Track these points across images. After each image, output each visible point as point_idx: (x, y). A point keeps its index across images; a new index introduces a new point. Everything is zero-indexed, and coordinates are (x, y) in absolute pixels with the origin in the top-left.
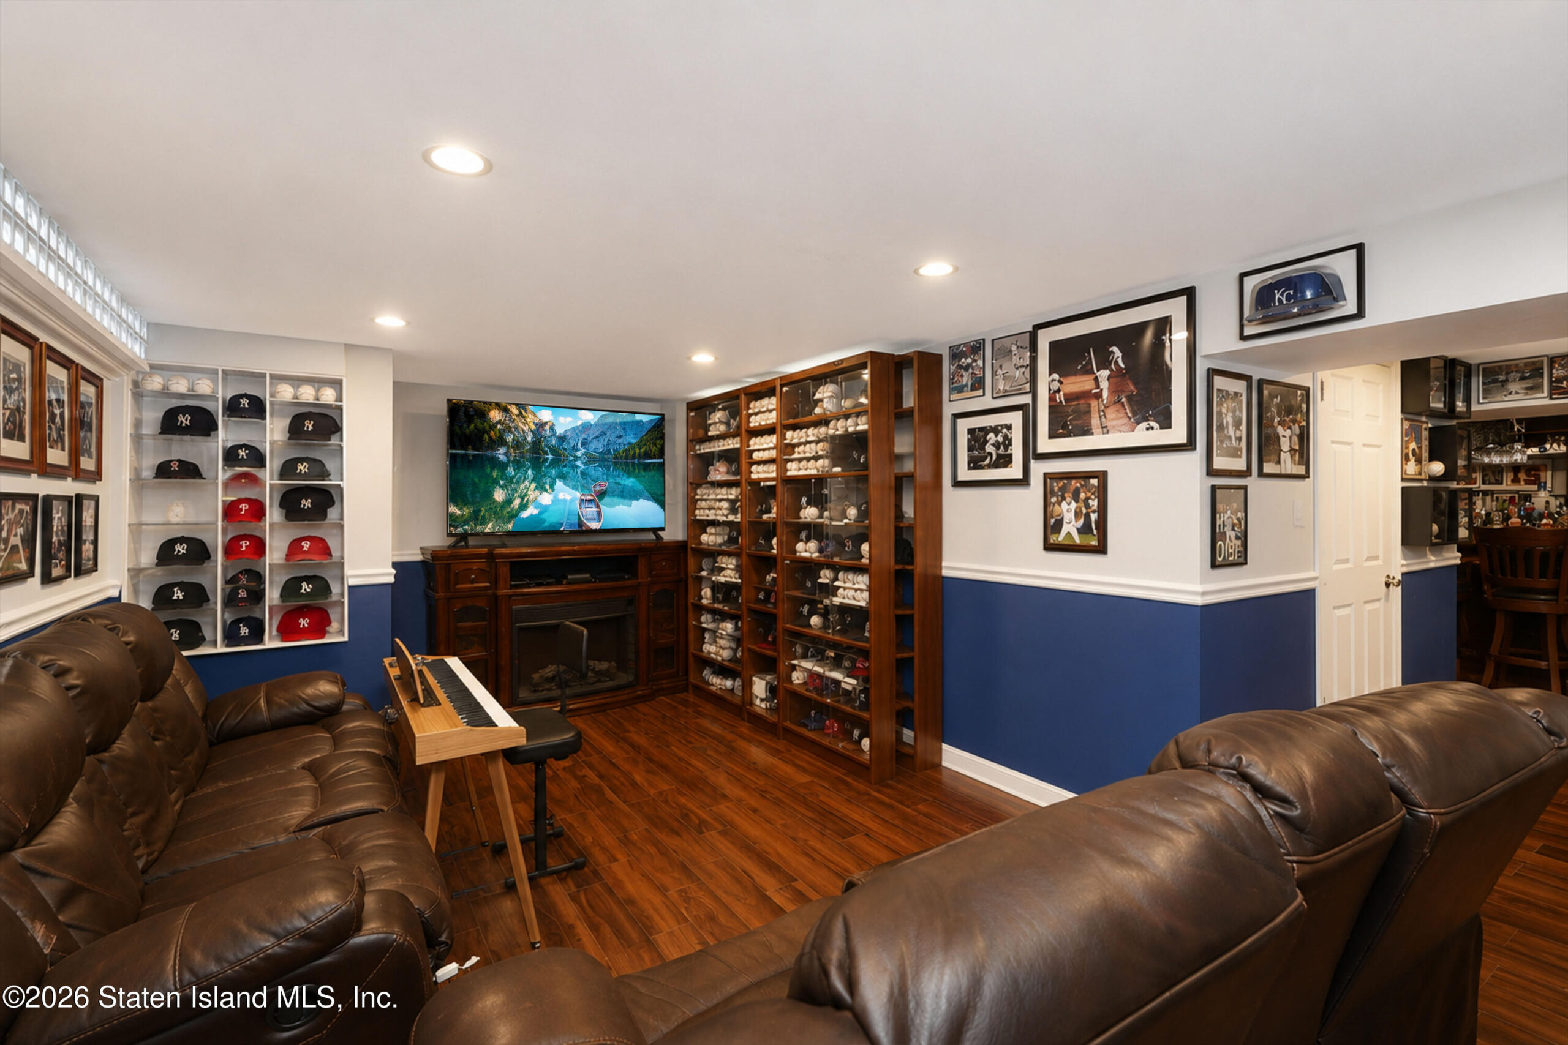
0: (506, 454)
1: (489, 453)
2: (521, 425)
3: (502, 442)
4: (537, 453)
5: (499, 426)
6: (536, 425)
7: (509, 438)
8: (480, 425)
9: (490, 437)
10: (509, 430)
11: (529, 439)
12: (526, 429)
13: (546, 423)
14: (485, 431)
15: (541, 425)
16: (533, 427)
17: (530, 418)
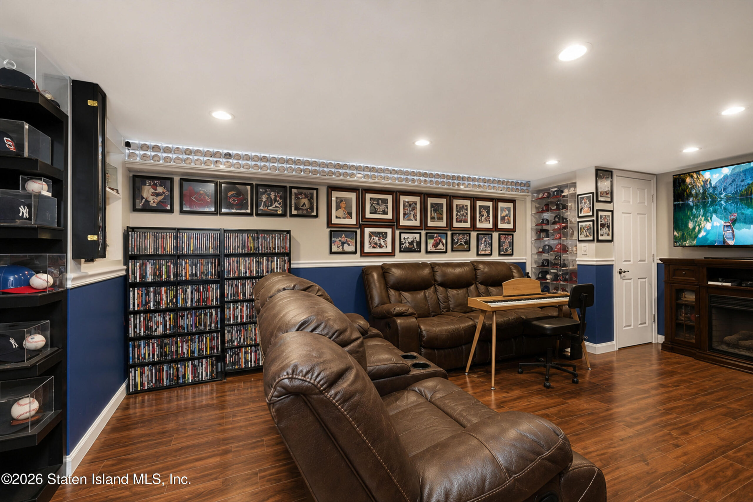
0: (693, 202)
1: (686, 202)
2: (698, 183)
3: (691, 195)
4: (704, 199)
5: (690, 186)
6: (703, 182)
7: (693, 193)
8: (683, 187)
9: (687, 193)
10: (693, 187)
11: (701, 191)
12: (699, 185)
13: (707, 180)
14: (685, 191)
15: (705, 182)
16: (702, 184)
17: (702, 179)
